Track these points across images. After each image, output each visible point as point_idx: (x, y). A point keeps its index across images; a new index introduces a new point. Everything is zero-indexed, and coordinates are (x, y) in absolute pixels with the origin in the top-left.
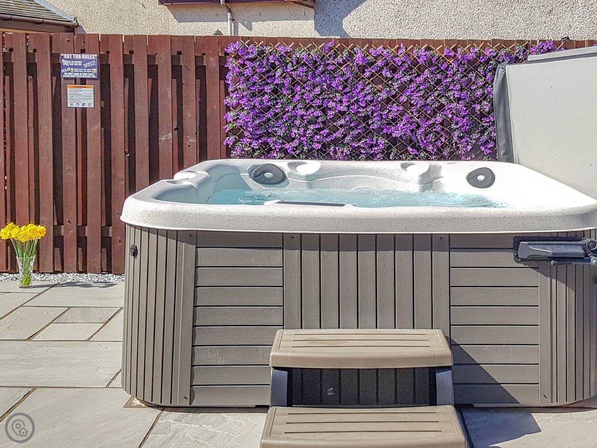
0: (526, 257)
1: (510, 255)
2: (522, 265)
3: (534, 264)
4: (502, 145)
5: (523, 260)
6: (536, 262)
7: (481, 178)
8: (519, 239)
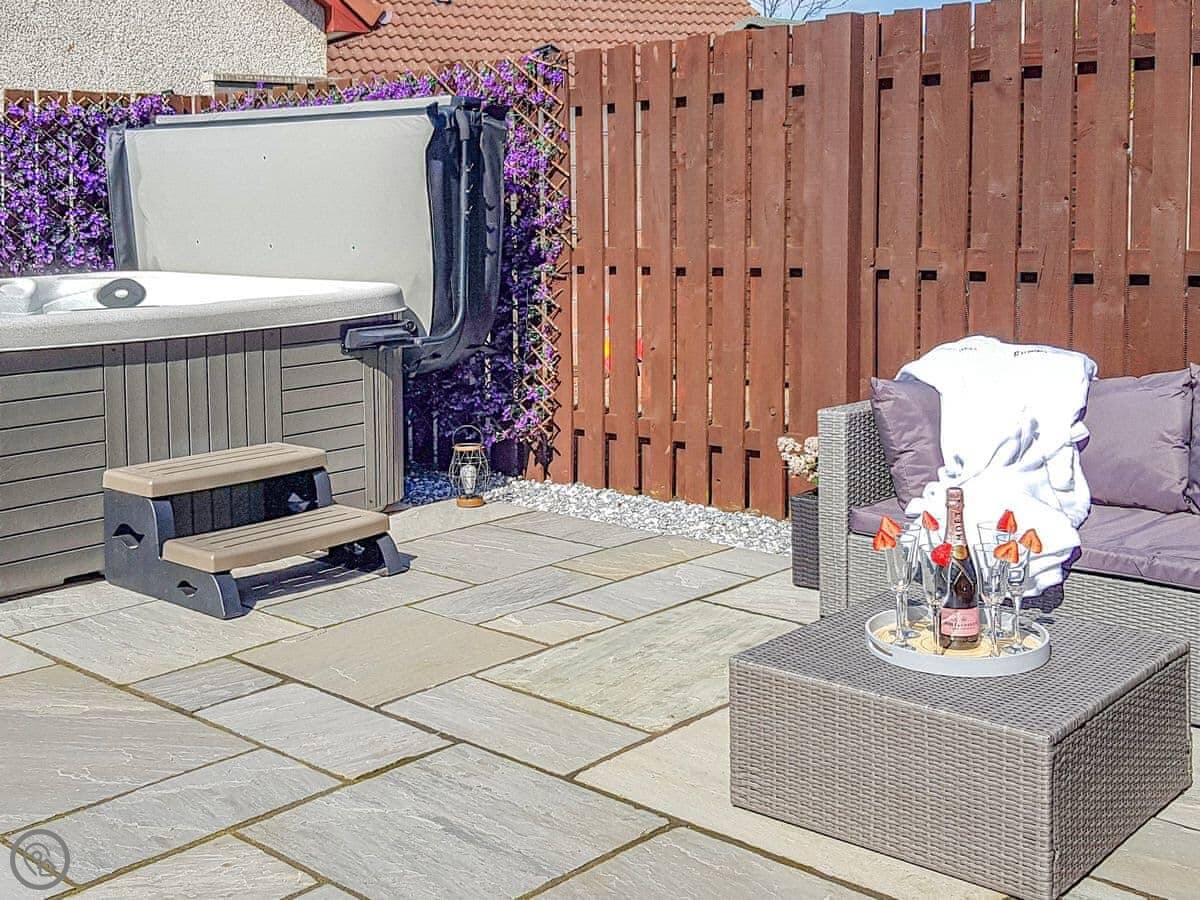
0: (355, 346)
1: (337, 346)
2: (348, 357)
3: (358, 354)
4: (121, 248)
5: (351, 350)
6: (359, 352)
7: (121, 293)
8: (346, 327)
